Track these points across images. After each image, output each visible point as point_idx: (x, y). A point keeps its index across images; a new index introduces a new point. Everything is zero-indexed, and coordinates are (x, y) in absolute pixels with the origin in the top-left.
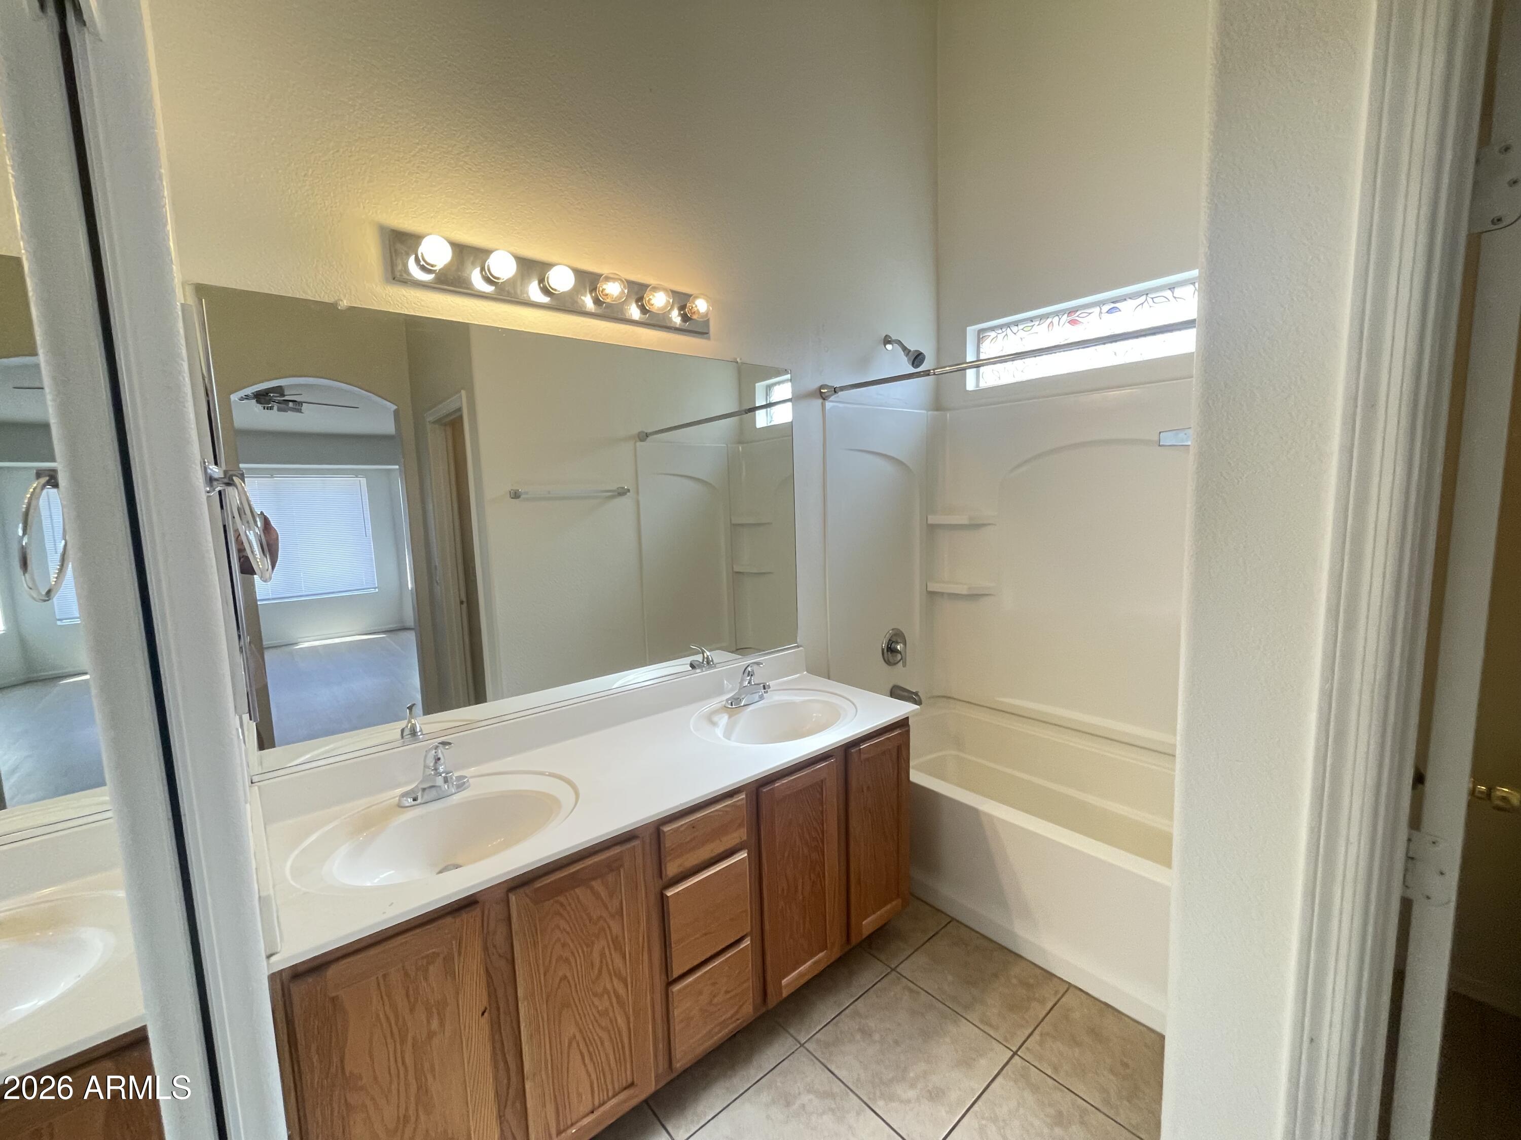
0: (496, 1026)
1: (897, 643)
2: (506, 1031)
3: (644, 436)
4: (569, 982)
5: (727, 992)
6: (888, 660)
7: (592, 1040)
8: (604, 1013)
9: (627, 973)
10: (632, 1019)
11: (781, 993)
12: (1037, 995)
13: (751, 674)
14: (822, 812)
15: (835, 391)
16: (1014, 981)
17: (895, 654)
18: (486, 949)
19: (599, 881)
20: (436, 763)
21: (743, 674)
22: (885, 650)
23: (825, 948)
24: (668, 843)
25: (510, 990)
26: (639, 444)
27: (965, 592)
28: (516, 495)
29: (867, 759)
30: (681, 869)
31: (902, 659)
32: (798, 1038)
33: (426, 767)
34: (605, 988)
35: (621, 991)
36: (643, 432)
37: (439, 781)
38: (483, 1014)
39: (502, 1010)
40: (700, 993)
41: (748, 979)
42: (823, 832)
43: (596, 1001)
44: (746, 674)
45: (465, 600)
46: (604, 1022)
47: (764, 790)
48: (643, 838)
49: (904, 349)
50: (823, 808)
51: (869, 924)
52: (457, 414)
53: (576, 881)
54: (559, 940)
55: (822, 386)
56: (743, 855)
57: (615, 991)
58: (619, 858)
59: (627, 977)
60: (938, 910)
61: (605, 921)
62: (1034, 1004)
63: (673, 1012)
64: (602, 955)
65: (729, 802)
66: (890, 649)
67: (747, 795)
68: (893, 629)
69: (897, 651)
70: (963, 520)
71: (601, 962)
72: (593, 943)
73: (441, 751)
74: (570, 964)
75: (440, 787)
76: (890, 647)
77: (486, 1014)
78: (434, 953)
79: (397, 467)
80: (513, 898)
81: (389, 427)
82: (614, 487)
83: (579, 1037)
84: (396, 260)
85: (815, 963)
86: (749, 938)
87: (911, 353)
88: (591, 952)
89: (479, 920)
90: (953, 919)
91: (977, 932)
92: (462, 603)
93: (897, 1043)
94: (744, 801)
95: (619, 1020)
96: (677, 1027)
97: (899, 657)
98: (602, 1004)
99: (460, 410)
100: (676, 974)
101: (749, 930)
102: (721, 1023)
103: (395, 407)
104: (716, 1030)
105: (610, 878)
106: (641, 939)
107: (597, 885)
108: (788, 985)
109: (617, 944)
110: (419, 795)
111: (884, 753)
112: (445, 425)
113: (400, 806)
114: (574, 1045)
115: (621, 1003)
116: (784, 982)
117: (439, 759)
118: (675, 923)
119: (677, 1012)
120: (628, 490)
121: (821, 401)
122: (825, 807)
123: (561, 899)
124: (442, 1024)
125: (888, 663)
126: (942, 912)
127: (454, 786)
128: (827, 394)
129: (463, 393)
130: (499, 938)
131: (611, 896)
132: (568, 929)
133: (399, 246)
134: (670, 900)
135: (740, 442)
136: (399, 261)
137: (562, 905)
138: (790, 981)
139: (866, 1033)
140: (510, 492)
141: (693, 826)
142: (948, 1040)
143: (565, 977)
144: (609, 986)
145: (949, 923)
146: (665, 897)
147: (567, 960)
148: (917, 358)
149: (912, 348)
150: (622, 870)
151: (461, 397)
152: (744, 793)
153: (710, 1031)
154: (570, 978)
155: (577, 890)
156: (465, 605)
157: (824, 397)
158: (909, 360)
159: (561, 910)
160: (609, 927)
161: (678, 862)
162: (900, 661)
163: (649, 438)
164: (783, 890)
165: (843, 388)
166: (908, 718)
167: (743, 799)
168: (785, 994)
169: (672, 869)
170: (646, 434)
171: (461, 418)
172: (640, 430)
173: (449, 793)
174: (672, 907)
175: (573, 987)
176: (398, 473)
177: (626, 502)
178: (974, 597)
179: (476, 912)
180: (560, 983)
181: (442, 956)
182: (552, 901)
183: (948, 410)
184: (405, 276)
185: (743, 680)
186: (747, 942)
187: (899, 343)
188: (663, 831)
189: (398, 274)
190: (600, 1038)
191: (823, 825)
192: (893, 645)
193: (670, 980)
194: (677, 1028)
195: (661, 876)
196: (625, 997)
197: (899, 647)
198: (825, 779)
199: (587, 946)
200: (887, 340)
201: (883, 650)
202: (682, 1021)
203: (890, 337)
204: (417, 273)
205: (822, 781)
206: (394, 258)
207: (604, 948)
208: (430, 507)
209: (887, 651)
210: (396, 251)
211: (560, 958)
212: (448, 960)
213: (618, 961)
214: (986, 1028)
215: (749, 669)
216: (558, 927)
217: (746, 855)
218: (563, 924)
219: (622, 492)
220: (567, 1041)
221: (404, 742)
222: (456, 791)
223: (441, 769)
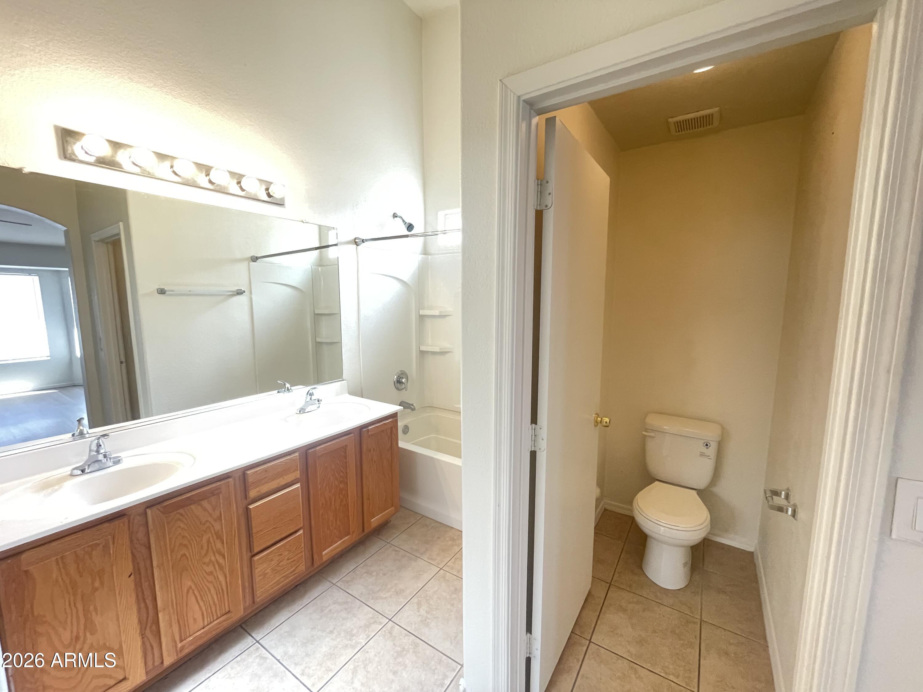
0: (138, 585)
1: (403, 378)
2: (145, 585)
3: (255, 259)
4: (187, 558)
5: (288, 559)
6: (398, 388)
7: (202, 588)
8: (211, 573)
9: (224, 551)
10: (228, 575)
11: (322, 559)
12: (457, 543)
13: (311, 395)
14: (346, 462)
15: (363, 241)
16: (447, 539)
17: (401, 384)
18: (131, 541)
19: (206, 501)
20: (98, 448)
21: (307, 395)
22: (396, 382)
23: (349, 534)
24: (250, 480)
25: (148, 562)
26: (252, 263)
27: (438, 351)
28: (162, 292)
29: (372, 435)
30: (258, 494)
31: (405, 388)
32: (332, 582)
33: (90, 451)
34: (210, 560)
35: (221, 561)
36: (254, 256)
37: (101, 457)
38: (130, 576)
39: (142, 575)
40: (272, 560)
41: (302, 552)
42: (347, 473)
43: (205, 568)
44: (308, 395)
45: (123, 360)
46: (210, 578)
47: (310, 451)
48: (234, 478)
49: (404, 221)
50: (346, 460)
51: (375, 521)
52: (117, 237)
53: (191, 501)
54: (180, 534)
55: (356, 238)
56: (298, 485)
57: (217, 561)
58: (218, 488)
59: (224, 553)
60: (417, 513)
61: (210, 523)
62: (455, 547)
63: (255, 571)
64: (209, 542)
65: (288, 457)
66: (399, 382)
67: (299, 454)
68: (400, 371)
69: (403, 383)
70: (437, 313)
71: (208, 546)
72: (203, 535)
73: (102, 441)
74: (188, 548)
75: (100, 461)
76: (399, 381)
77: (132, 576)
78: (96, 543)
79: (67, 269)
80: (149, 512)
81: (60, 240)
82: (235, 289)
83: (193, 587)
84: (67, 147)
85: (342, 542)
86: (302, 530)
87: (406, 224)
88: (202, 540)
89: (127, 524)
90: (423, 516)
91: (434, 520)
92: (121, 363)
93: (384, 574)
94: (298, 457)
95: (220, 577)
96: (257, 578)
97: (404, 386)
98: (210, 568)
99: (119, 234)
100: (256, 550)
101: (302, 525)
102: (285, 576)
103: (65, 228)
104: (282, 579)
105: (213, 499)
106: (233, 532)
107: (205, 503)
108: (326, 554)
109: (219, 537)
110: (87, 467)
111: (382, 431)
112: (107, 243)
113: (72, 475)
114: (191, 591)
115: (221, 568)
116: (324, 553)
117: (100, 446)
118: (255, 523)
119: (257, 571)
120: (244, 292)
121: (355, 246)
122: (347, 460)
123: (181, 511)
124: (102, 583)
125: (398, 389)
126: (419, 514)
127: (112, 462)
128: (359, 243)
129: (121, 224)
130: (141, 535)
131: (214, 510)
132: (186, 528)
133: (69, 139)
134: (251, 510)
135: (320, 266)
136: (69, 148)
137: (181, 515)
138: (327, 553)
139: (369, 573)
140: (158, 290)
141: (266, 470)
142: (410, 569)
143: (185, 555)
144: (213, 558)
145: (422, 517)
146: (248, 510)
147: (185, 546)
148: (410, 227)
149: (408, 221)
150: (221, 495)
151: (119, 226)
152: (298, 453)
153: (278, 580)
154: (188, 555)
155: (192, 506)
156: (124, 365)
157: (357, 244)
158: (405, 227)
159: (181, 517)
160: (213, 526)
161: (258, 489)
162: (404, 388)
163: (258, 260)
164: (323, 504)
165: (367, 240)
166: (397, 413)
167: (296, 456)
168: (325, 559)
169: (253, 494)
170: (256, 257)
171: (119, 241)
172: (252, 255)
173: (108, 466)
174: (253, 514)
175: (189, 560)
176: (68, 273)
177: (243, 299)
178: (443, 353)
179: (125, 519)
180: (181, 557)
181: (101, 546)
182: (175, 512)
183: (431, 255)
184: (74, 157)
185: (306, 398)
186: (301, 532)
187: (401, 218)
188: (247, 473)
189: (68, 156)
190: (208, 587)
191: (346, 469)
192: (400, 379)
193: (253, 554)
194: (257, 580)
195: (246, 498)
196: (223, 564)
197: (403, 380)
198: (348, 445)
199: (199, 537)
200: (395, 216)
201: (394, 382)
202: (259, 576)
203: (397, 214)
204: (81, 156)
205: (346, 445)
206: (65, 145)
207: (209, 538)
208: (95, 298)
209: (397, 383)
210: (67, 141)
211: (181, 544)
212: (106, 547)
213: (219, 545)
214: (430, 561)
215: (310, 392)
216: (180, 527)
217: (299, 485)
218: (182, 525)
219: (240, 293)
220: (186, 590)
221: (74, 439)
222: (113, 465)
223: (102, 451)
